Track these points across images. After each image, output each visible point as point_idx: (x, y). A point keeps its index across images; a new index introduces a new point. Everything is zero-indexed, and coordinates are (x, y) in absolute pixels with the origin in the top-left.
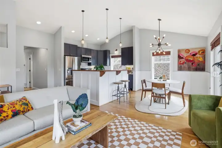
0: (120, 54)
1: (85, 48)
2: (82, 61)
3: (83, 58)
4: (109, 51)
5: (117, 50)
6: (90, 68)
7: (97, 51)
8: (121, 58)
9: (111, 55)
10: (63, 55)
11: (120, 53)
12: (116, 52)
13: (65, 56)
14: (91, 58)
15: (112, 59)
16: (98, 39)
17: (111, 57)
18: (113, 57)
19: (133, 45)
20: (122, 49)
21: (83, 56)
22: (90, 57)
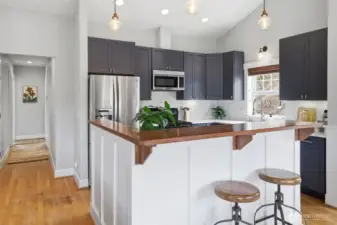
0: (276, 62)
1: (167, 51)
2: (154, 88)
3: (156, 77)
4: (241, 55)
5: (265, 49)
6: (183, 107)
7: (204, 57)
8: (278, 74)
9: (247, 66)
10: (87, 71)
11: (275, 58)
12: (261, 55)
13: (89, 74)
14: (181, 79)
15: (251, 81)
17: (246, 73)
18: (252, 72)
19: (326, 22)
20: (282, 42)
21: (156, 72)
22: (180, 74)
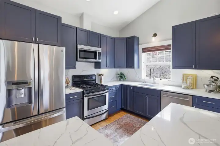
2: (78, 59)
5: (155, 35)
6: (100, 73)
7: (114, 39)
12: (154, 39)
14: (99, 53)
16: (116, 13)
21: (80, 47)
22: (98, 50)
